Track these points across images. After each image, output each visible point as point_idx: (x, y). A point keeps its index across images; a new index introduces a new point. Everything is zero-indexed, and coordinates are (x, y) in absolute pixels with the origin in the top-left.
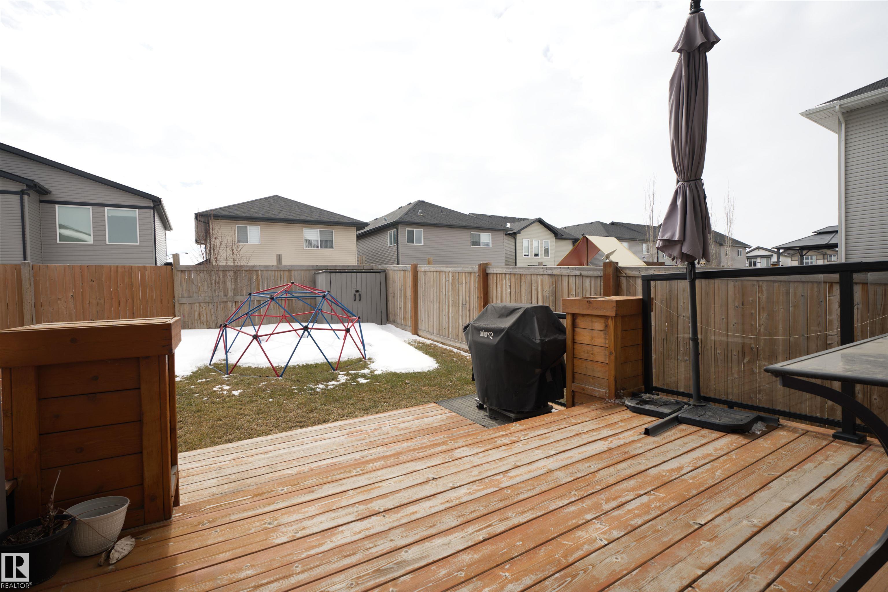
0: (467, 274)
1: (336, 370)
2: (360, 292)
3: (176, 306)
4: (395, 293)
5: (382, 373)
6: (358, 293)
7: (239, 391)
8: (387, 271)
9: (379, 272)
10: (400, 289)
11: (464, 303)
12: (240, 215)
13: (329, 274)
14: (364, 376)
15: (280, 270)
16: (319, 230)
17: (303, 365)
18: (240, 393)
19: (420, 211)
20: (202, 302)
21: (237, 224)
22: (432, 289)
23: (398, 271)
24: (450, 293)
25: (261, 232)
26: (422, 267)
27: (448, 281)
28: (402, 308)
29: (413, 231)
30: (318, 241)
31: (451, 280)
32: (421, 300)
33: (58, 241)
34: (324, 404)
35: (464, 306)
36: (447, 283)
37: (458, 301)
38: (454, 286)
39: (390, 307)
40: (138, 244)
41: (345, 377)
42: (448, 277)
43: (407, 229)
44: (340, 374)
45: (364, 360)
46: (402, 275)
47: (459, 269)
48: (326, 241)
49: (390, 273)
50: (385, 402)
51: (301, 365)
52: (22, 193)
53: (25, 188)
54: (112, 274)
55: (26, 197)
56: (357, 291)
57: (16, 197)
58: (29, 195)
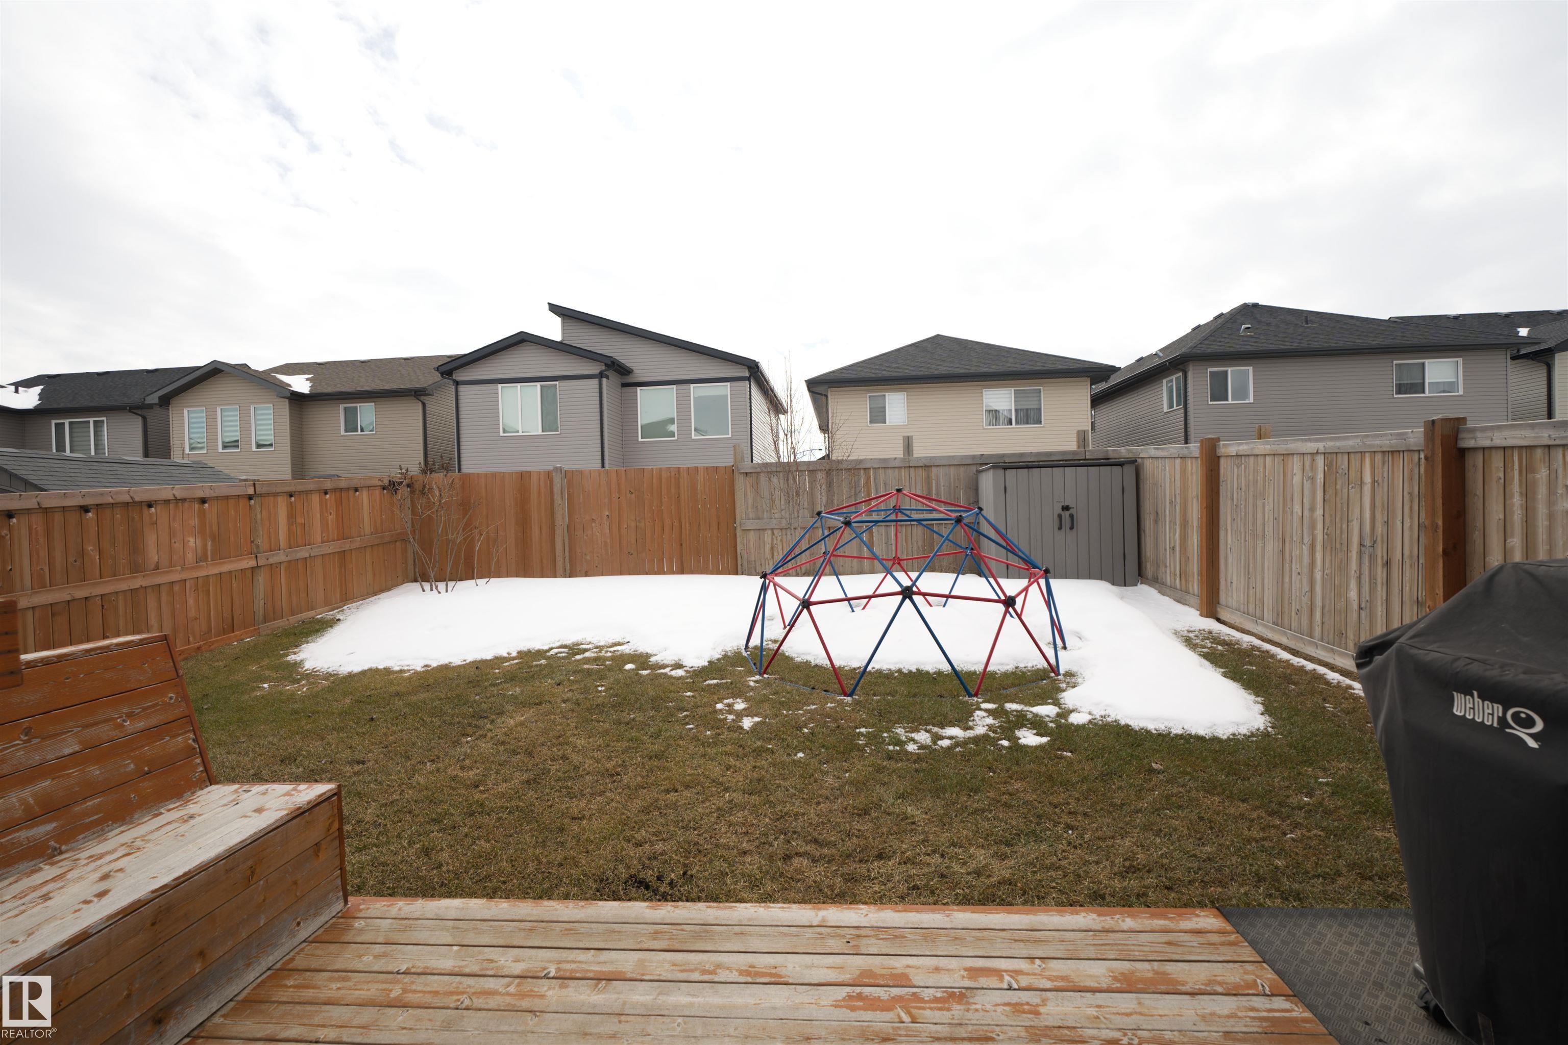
0: (1379, 457)
1: (976, 695)
2: (1071, 511)
3: (738, 536)
4: (1160, 512)
5: (1090, 722)
6: (1067, 513)
7: (757, 719)
8: (1138, 460)
9: (1121, 464)
10: (1171, 502)
11: (1368, 543)
12: (874, 376)
13: (1003, 471)
14: (1038, 725)
15: (910, 467)
16: (1013, 389)
17: (910, 672)
18: (756, 724)
19: (1243, 327)
20: (776, 527)
21: (869, 391)
22: (1260, 503)
23: (1167, 460)
24: (1319, 512)
25: (908, 403)
26: (1229, 448)
27: (1313, 479)
28: (1178, 549)
29: (1226, 372)
30: (1011, 410)
31: (1320, 476)
32: (1226, 530)
33: (640, 439)
34: (902, 796)
35: (1367, 551)
36: (1307, 485)
37: (1345, 536)
38: (1330, 492)
39: (1148, 545)
40: (730, 436)
41: (990, 721)
42: (1313, 467)
43: (1209, 370)
44: (980, 709)
45: (1053, 675)
46: (1178, 467)
47: (1350, 443)
48: (1027, 410)
49: (1148, 466)
50: (1068, 827)
51: (905, 671)
52: (601, 375)
53: (604, 368)
54: (654, 481)
55: (604, 380)
56: (1066, 508)
57: (595, 382)
58: (607, 377)
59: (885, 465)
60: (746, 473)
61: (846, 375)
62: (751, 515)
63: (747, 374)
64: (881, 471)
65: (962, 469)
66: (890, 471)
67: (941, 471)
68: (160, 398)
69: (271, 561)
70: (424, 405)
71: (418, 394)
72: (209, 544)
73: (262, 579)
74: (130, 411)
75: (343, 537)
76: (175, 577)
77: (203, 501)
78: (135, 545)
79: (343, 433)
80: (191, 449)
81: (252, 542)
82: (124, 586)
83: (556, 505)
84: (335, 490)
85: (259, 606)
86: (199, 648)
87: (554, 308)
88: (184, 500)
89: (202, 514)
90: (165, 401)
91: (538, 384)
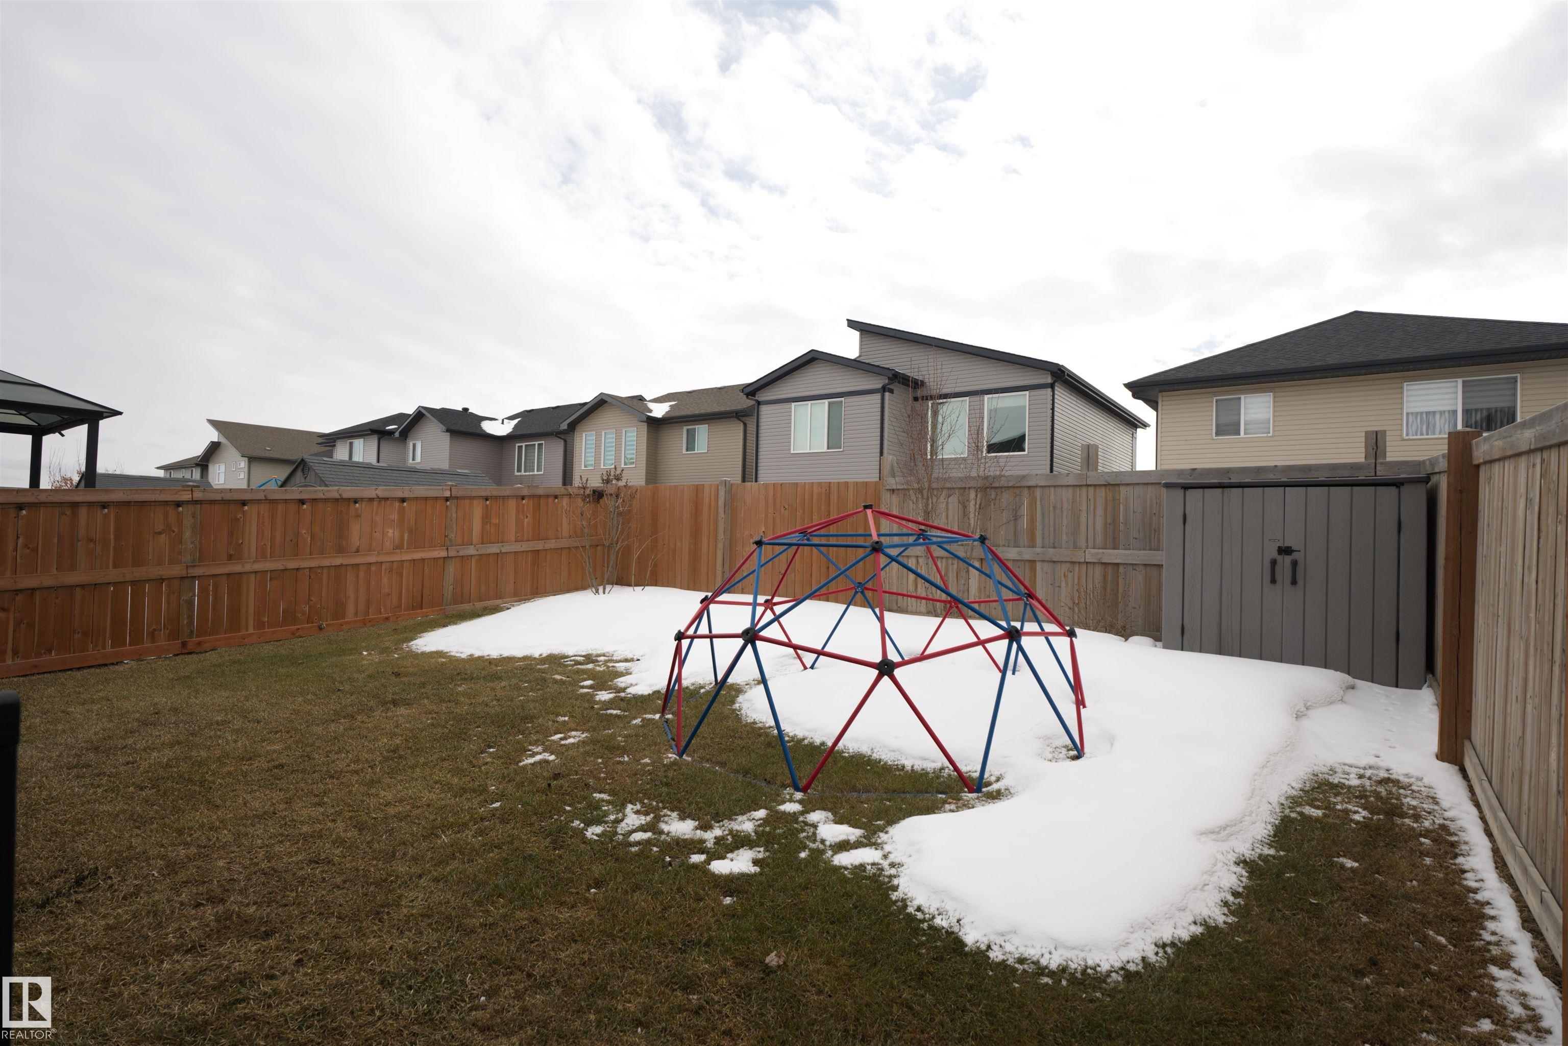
1: (805, 789)
2: (1295, 556)
6: (1288, 559)
8: (1431, 477)
12: (1220, 373)
13: (1182, 491)
15: (1088, 486)
16: (1460, 381)
21: (1216, 394)
25: (1274, 406)
30: (1455, 412)
33: (929, 457)
40: (1026, 452)
45: (965, 789)
48: (1488, 408)
52: (884, 389)
53: (887, 381)
54: (806, 497)
55: (887, 394)
56: (1285, 551)
57: (878, 397)
58: (891, 391)
60: (893, 490)
61: (1182, 375)
63: (1049, 380)
64: (1051, 491)
67: (1134, 491)
68: (569, 425)
69: (461, 553)
70: (745, 425)
71: (739, 415)
72: (406, 535)
73: (451, 569)
74: (556, 436)
75: (537, 537)
76: (372, 559)
77: (403, 500)
78: (341, 530)
79: (684, 452)
80: (585, 467)
81: (446, 536)
82: (326, 563)
83: (720, 519)
84: (532, 497)
85: (448, 588)
86: (387, 619)
87: (852, 324)
88: (387, 499)
89: (402, 512)
90: (573, 427)
91: (826, 402)
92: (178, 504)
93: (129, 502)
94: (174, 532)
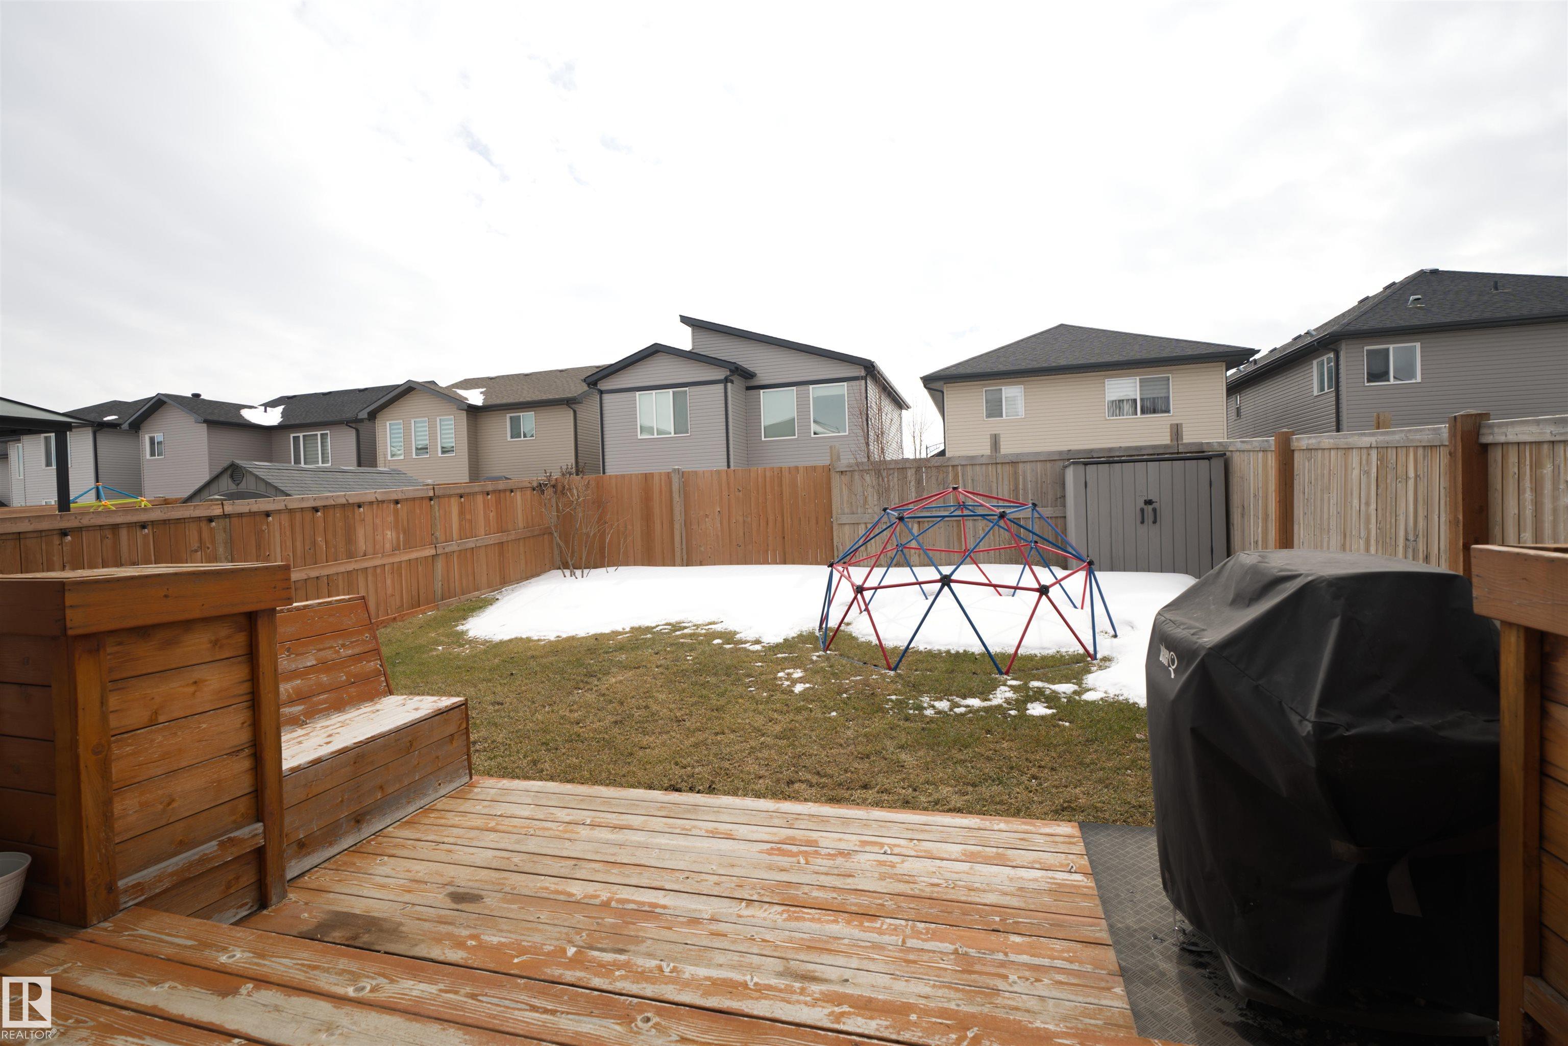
0: (1420, 451)
1: (1007, 673)
2: (1154, 505)
3: (834, 528)
4: (1246, 507)
5: (1102, 699)
6: (1150, 507)
7: (808, 685)
8: (1227, 453)
9: (1209, 458)
10: (1255, 496)
11: (1411, 537)
12: (990, 370)
13: (1083, 466)
14: (1051, 700)
15: (997, 463)
16: (1138, 378)
17: (958, 653)
18: (806, 689)
19: (1412, 298)
20: (870, 521)
21: (985, 386)
22: (1326, 496)
23: (1251, 453)
24: (1373, 506)
25: (1025, 396)
26: (1302, 441)
27: (1368, 473)
28: (1260, 543)
29: (1387, 350)
30: (1135, 401)
31: (1374, 470)
32: (1299, 524)
33: (763, 439)
34: (902, 747)
35: (1411, 544)
36: (1364, 478)
37: (1393, 530)
38: (1382, 486)
39: (1236, 539)
40: (847, 434)
41: (1010, 695)
42: (1368, 462)
43: (1366, 348)
44: (1005, 685)
45: (1089, 659)
46: (1260, 460)
47: (1397, 437)
48: (1154, 398)
49: (1237, 460)
50: (1034, 777)
51: (953, 652)
52: (726, 381)
53: (728, 373)
54: (760, 480)
55: (729, 385)
56: (1149, 502)
57: (721, 387)
58: (732, 382)
59: (972, 462)
60: (841, 472)
61: (962, 371)
62: (846, 510)
64: (969, 468)
65: (1049, 465)
66: (978, 468)
67: (1028, 467)
68: (369, 414)
69: (447, 550)
70: (575, 412)
71: (569, 402)
72: (401, 536)
73: (440, 565)
74: (347, 425)
75: (501, 530)
76: (378, 562)
77: (397, 502)
78: (350, 539)
79: (509, 439)
80: (393, 456)
81: (432, 535)
82: (342, 569)
83: (675, 502)
84: (494, 491)
85: (438, 586)
86: (395, 619)
87: (685, 320)
88: (383, 502)
89: (396, 512)
90: (373, 416)
91: (671, 391)
92: (210, 519)
93: (165, 520)
94: (208, 548)
